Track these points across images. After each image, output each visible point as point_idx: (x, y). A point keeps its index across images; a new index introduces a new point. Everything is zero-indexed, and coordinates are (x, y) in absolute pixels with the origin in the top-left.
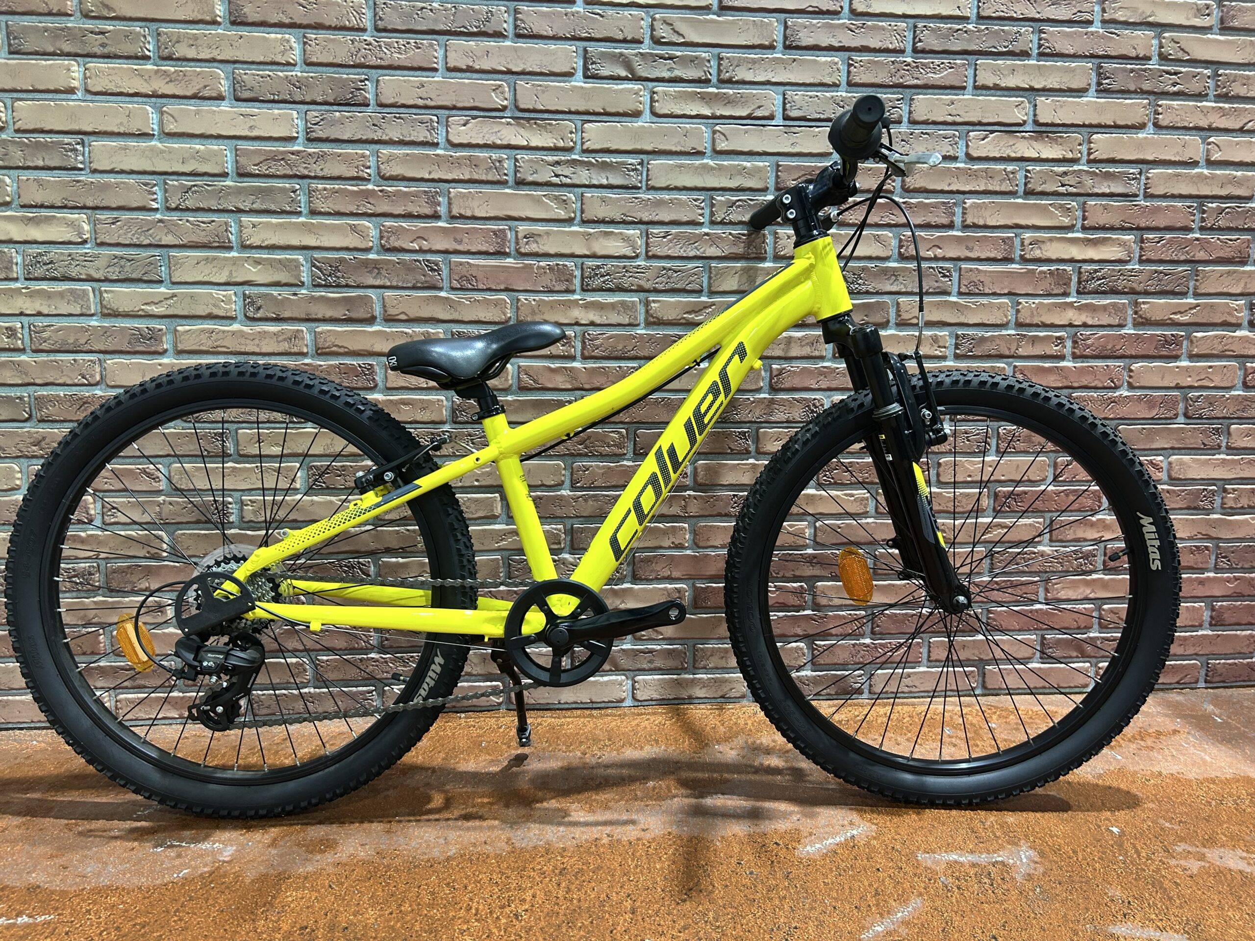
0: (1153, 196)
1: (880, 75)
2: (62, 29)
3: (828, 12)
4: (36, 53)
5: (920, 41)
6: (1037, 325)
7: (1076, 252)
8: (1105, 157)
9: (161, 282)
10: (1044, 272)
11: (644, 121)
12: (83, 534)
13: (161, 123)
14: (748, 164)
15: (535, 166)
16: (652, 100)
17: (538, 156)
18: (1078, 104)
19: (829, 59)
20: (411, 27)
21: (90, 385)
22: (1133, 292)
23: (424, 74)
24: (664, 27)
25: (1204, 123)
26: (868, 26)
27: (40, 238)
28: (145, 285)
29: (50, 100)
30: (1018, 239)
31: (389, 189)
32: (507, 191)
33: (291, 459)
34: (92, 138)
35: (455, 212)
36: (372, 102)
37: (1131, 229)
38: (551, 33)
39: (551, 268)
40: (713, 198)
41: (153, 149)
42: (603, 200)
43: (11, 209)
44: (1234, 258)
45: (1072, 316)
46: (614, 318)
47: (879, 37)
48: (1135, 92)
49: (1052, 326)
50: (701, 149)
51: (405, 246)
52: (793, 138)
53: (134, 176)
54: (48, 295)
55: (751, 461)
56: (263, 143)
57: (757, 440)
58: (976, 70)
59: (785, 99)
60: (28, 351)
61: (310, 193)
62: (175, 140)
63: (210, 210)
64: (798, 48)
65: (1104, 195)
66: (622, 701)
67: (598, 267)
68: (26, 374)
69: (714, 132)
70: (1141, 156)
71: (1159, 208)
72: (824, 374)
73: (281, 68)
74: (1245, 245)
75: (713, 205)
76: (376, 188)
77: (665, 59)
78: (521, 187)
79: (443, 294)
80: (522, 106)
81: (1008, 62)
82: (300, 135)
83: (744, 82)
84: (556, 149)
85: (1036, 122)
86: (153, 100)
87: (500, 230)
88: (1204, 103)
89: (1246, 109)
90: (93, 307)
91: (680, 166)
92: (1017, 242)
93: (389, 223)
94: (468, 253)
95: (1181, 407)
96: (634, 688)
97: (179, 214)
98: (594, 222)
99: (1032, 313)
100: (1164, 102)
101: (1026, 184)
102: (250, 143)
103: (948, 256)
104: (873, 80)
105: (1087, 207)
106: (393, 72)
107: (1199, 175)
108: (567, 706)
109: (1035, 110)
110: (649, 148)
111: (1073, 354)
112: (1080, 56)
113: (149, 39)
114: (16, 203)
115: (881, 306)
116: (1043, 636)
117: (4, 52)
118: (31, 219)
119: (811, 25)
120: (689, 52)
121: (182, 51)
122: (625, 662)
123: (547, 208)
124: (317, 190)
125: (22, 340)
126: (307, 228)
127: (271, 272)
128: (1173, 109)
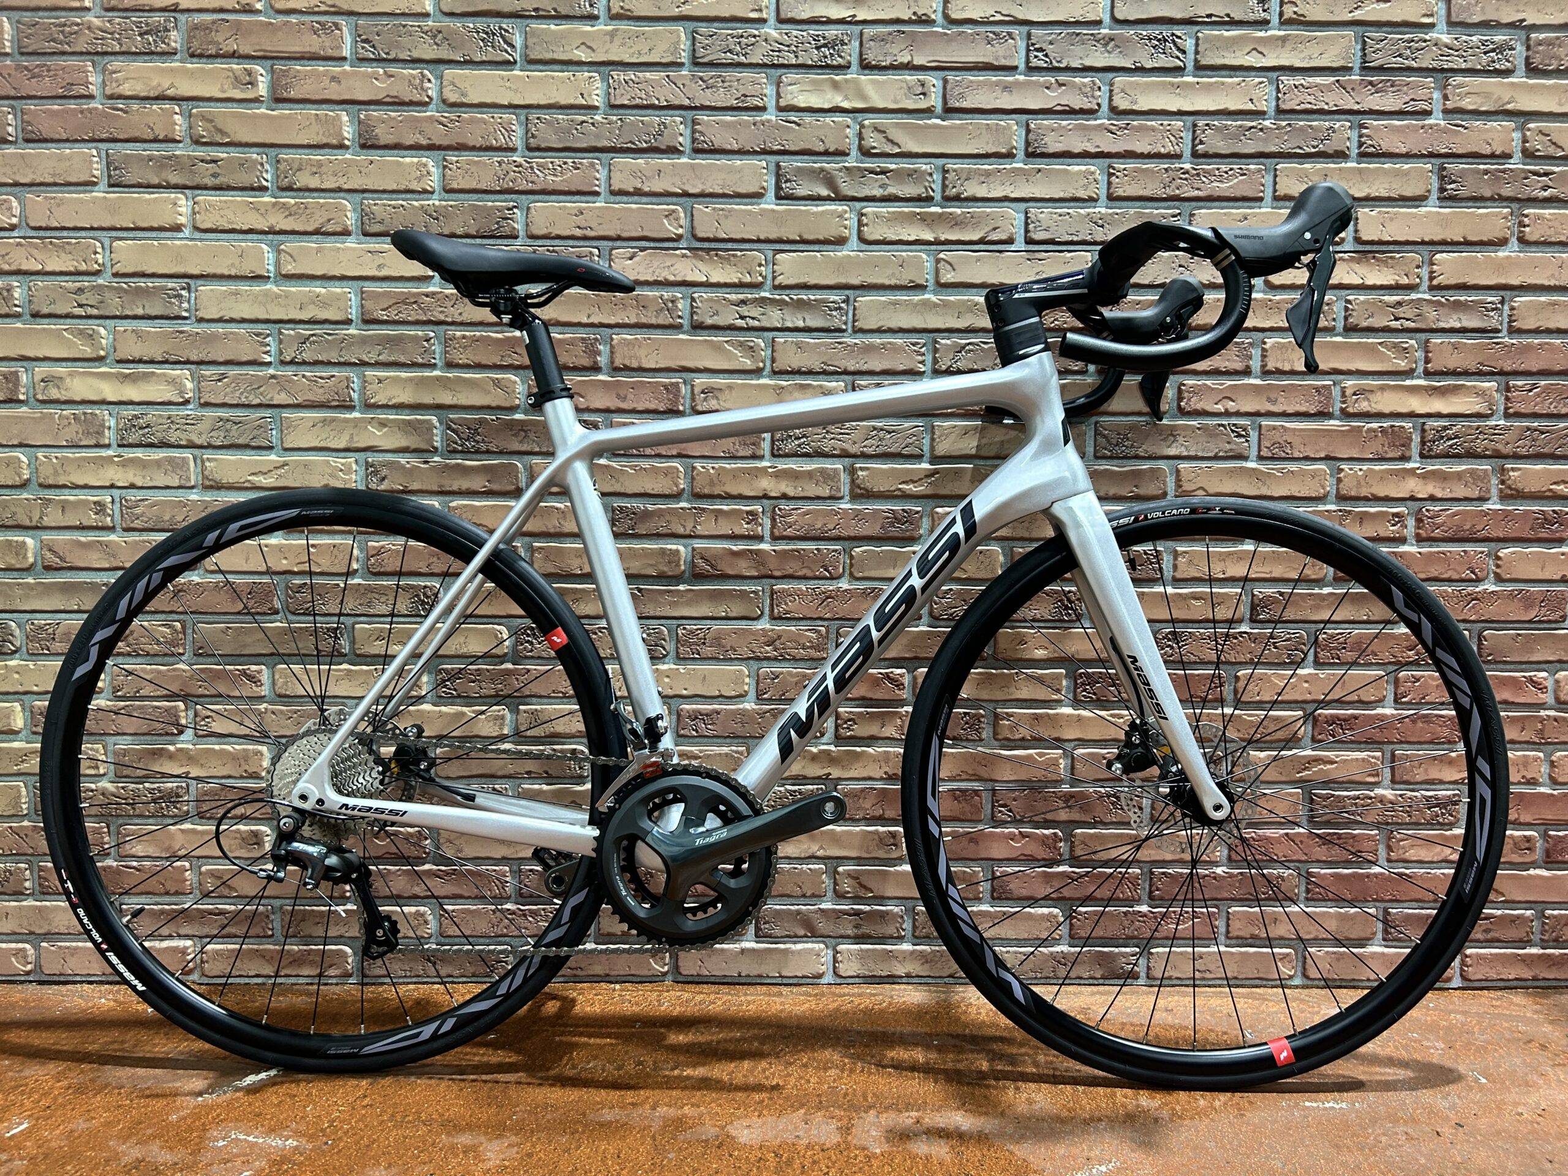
0: (1520, 331)
1: (1150, 186)
2: (169, 158)
3: (1082, 111)
4: (140, 186)
5: (1201, 142)
6: (1366, 499)
7: (1417, 404)
8: (1452, 281)
9: (271, 448)
10: (1374, 430)
11: (851, 250)
12: (171, 748)
13: (278, 264)
15: (716, 307)
16: (860, 224)
17: (720, 294)
18: (1415, 216)
19: (1083, 168)
20: (568, 144)
22: (1498, 455)
23: (583, 198)
24: (875, 135)
26: (1134, 127)
27: (137, 398)
28: (253, 452)
29: (154, 239)
30: (1338, 388)
32: (681, 336)
34: (200, 282)
35: (618, 363)
36: (521, 233)
37: (1492, 374)
38: (736, 147)
40: (936, 342)
41: (267, 293)
42: (799, 346)
43: (106, 365)
45: (1412, 486)
46: (812, 490)
47: (1147, 140)
48: (1492, 199)
49: (1387, 499)
50: (923, 282)
52: (1038, 266)
53: (246, 325)
54: (143, 464)
56: (393, 284)
58: (1276, 176)
59: (1027, 218)
60: (118, 529)
61: (447, 341)
62: (293, 283)
63: (329, 363)
64: (1043, 155)
65: (1453, 331)
66: (820, 976)
68: (114, 556)
69: (938, 261)
70: (1502, 281)
71: (1529, 348)
73: (417, 196)
75: (936, 350)
77: (877, 174)
78: (698, 331)
79: (602, 461)
80: (701, 235)
81: (1319, 166)
82: (437, 274)
83: (975, 199)
84: (741, 285)
85: (1357, 240)
86: (270, 237)
87: (672, 384)
90: (193, 478)
91: (895, 303)
92: (1336, 392)
94: (633, 411)
96: (835, 961)
97: (294, 368)
98: (787, 372)
100: (1532, 211)
101: (1346, 318)
102: (378, 284)
103: (1243, 409)
104: (1141, 193)
105: (1431, 347)
106: (547, 197)
108: (749, 980)
109: (1356, 224)
110: (855, 281)
111: (1417, 535)
112: (1415, 156)
113: (267, 167)
114: (111, 358)
115: (1156, 475)
116: (1386, 911)
117: (103, 185)
118: (126, 376)
119: (1061, 127)
120: (905, 165)
121: (304, 179)
122: (822, 926)
123: (730, 356)
124: (454, 338)
125: (112, 516)
126: (442, 384)
127: (398, 435)
128: (1545, 220)
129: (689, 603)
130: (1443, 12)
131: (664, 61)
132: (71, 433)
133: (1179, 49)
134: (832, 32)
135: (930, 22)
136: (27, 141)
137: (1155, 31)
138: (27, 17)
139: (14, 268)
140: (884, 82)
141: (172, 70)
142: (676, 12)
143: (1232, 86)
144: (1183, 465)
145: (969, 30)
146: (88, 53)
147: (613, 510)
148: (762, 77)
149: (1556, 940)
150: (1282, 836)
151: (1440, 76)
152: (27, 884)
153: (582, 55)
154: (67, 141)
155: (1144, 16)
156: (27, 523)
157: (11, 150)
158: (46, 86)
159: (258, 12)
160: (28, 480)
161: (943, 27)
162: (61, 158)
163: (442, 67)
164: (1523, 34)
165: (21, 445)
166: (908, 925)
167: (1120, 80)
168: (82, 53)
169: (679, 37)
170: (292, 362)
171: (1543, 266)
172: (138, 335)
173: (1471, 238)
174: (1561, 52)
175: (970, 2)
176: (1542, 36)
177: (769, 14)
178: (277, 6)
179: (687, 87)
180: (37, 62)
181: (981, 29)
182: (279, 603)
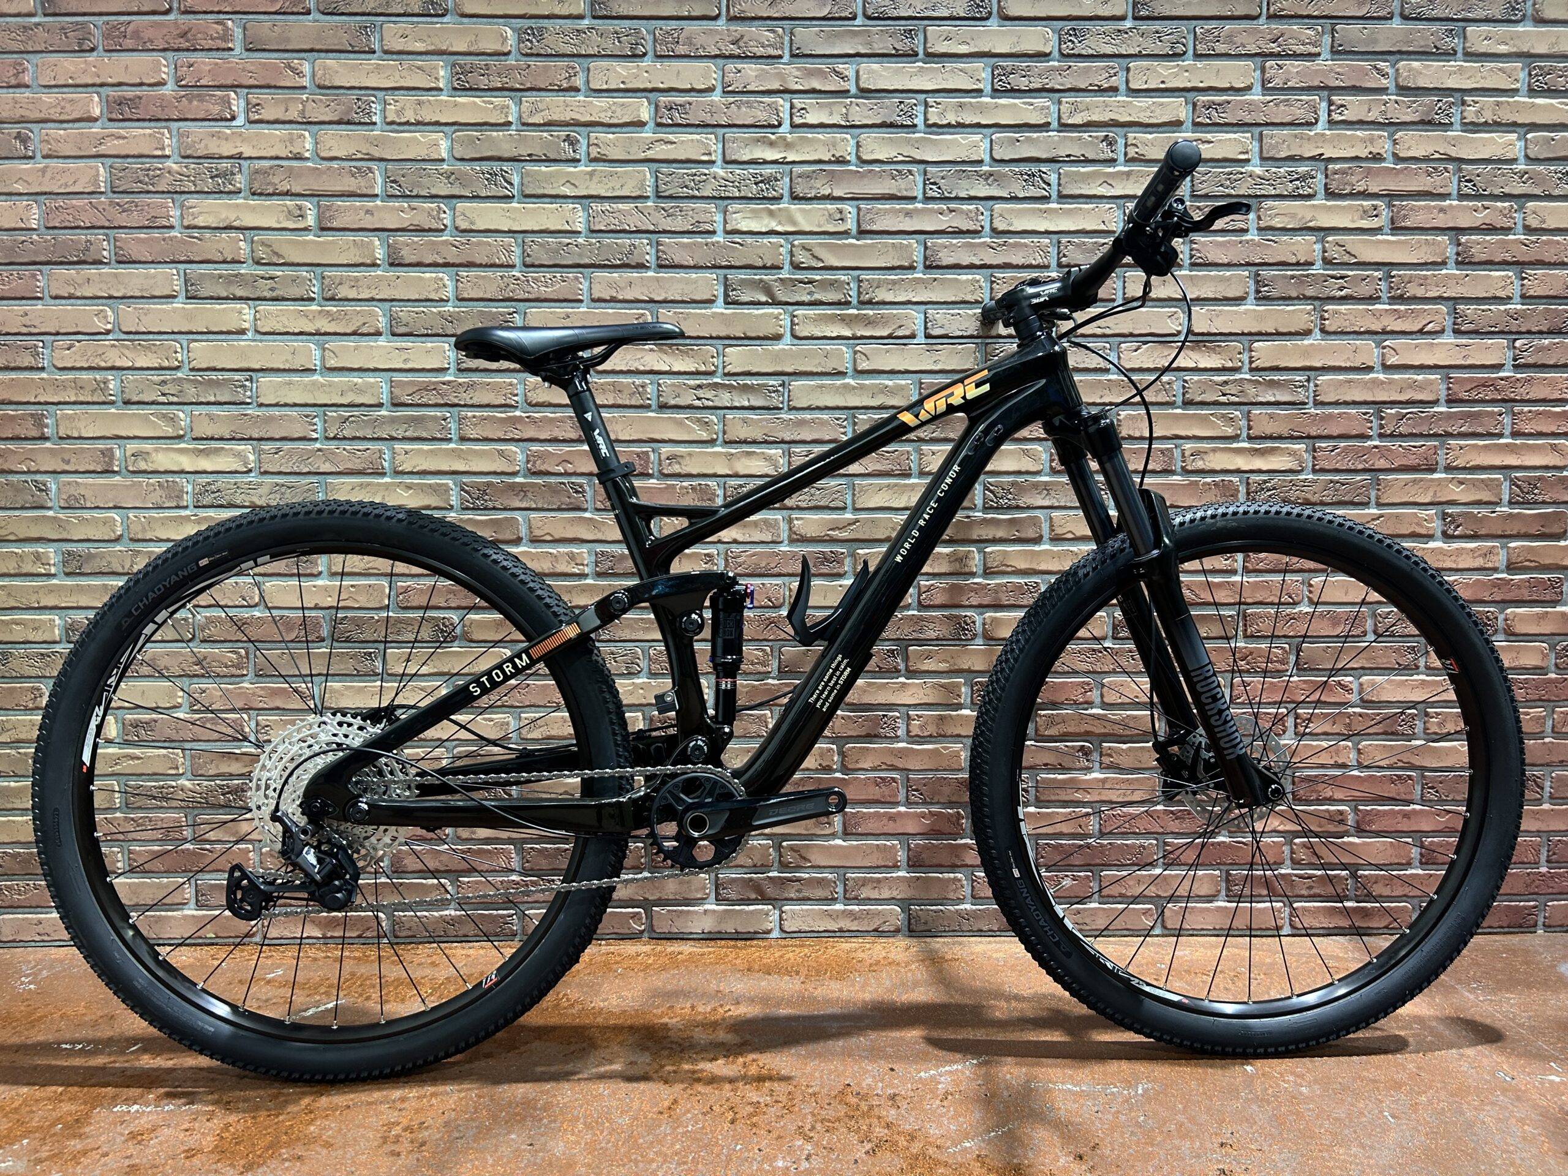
0: (1323, 404)
2: (236, 276)
3: (968, 232)
4: (212, 298)
5: (1064, 256)
7: (1242, 463)
8: (1267, 365)
10: (1209, 484)
11: (785, 344)
12: (238, 751)
13: (323, 358)
14: (890, 383)
15: (678, 390)
16: (793, 324)
17: (680, 380)
18: (1236, 312)
19: (970, 277)
20: (557, 262)
21: (250, 606)
23: (569, 305)
24: (803, 252)
25: (1377, 327)
26: (1010, 244)
27: (210, 469)
29: (223, 341)
30: (1179, 450)
31: (536, 415)
32: (651, 414)
33: (437, 678)
34: (260, 375)
37: (1302, 438)
38: (692, 263)
39: (693, 488)
40: (855, 417)
41: (314, 383)
42: (744, 421)
43: (185, 442)
44: (1419, 465)
46: (757, 536)
47: (1021, 254)
48: (1298, 298)
50: (842, 369)
51: (551, 470)
52: (936, 356)
53: (297, 409)
55: (902, 680)
56: (416, 375)
57: (906, 659)
58: (1124, 282)
59: (926, 318)
61: (461, 420)
62: (335, 374)
63: (365, 438)
64: (938, 267)
65: (1269, 403)
66: (769, 932)
67: (741, 486)
69: (855, 352)
70: (1308, 364)
71: (1331, 416)
72: (976, 591)
73: (435, 304)
74: (1432, 451)
75: (855, 424)
76: (523, 415)
77: (805, 283)
78: (664, 410)
79: (587, 515)
82: (451, 366)
83: (884, 303)
84: (698, 373)
85: (1191, 332)
86: (317, 337)
87: (643, 452)
88: (1378, 306)
89: (1425, 310)
91: (821, 386)
92: (1177, 453)
93: (535, 447)
95: (1369, 625)
96: (781, 919)
97: (336, 442)
98: (736, 442)
100: (1331, 307)
101: (1184, 394)
102: (404, 375)
105: (1252, 417)
106: (540, 304)
107: (1374, 381)
108: (711, 936)
109: (1189, 320)
110: (790, 370)
111: (1246, 568)
112: (1235, 265)
113: (314, 282)
114: (188, 436)
115: (1035, 522)
116: (1227, 872)
117: (182, 298)
118: (201, 451)
119: (952, 245)
120: (828, 276)
121: (344, 292)
122: (770, 891)
123: (690, 430)
124: (466, 417)
126: (457, 454)
127: (422, 496)
128: (1341, 315)
130: (1257, 149)
131: (633, 195)
132: (156, 497)
133: (1045, 182)
134: (768, 171)
135: (848, 163)
136: (120, 262)
137: (1025, 168)
138: (118, 163)
139: (109, 364)
140: (809, 210)
141: (237, 205)
142: (642, 156)
143: (1088, 211)
144: (1055, 514)
145: (877, 168)
146: (169, 192)
147: (596, 554)
148: (712, 207)
149: (1367, 895)
150: (1142, 812)
152: (119, 865)
153: (567, 191)
154: (153, 262)
155: (1016, 157)
156: (120, 570)
157: (106, 270)
158: (135, 219)
159: (307, 159)
160: (121, 535)
161: (857, 166)
162: (147, 277)
163: (454, 201)
164: (1322, 165)
165: (115, 507)
166: (840, 889)
167: (998, 207)
168: (163, 192)
169: (645, 175)
170: (335, 438)
171: (1340, 352)
172: (211, 418)
173: (1281, 330)
174: (1354, 179)
175: (878, 147)
176: (1338, 167)
177: (717, 157)
178: (323, 154)
179: (652, 215)
180: (127, 199)
181: (887, 167)
182: (325, 632)
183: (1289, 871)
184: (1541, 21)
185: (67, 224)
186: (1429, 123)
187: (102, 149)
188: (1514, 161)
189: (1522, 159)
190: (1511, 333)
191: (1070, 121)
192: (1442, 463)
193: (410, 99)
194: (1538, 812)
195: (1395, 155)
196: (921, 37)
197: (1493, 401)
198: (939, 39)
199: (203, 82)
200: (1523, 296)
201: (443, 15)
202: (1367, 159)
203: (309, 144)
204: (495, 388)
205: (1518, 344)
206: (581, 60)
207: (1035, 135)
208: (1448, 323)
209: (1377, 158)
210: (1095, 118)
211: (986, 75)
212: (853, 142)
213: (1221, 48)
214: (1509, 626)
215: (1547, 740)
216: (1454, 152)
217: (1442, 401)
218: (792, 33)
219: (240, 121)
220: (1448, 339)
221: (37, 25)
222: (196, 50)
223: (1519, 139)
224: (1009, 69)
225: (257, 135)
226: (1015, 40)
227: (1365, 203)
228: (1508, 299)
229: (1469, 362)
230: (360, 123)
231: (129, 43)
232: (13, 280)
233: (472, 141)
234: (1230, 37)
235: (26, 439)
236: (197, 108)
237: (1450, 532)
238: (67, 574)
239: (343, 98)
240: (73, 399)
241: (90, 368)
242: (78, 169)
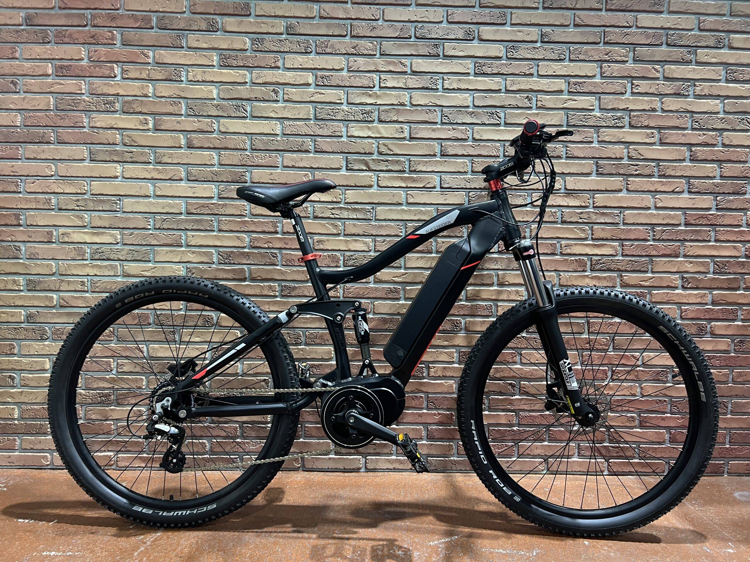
0: (627, 224)
2: (114, 151)
3: (462, 139)
4: (102, 161)
5: (507, 152)
7: (589, 251)
8: (601, 205)
9: (150, 261)
10: (573, 260)
11: (374, 190)
12: (108, 377)
13: (154, 191)
14: (423, 209)
15: (323, 210)
16: (378, 180)
17: (325, 205)
18: (587, 180)
19: (462, 160)
20: (267, 148)
22: (619, 270)
23: (273, 169)
24: (384, 147)
25: (653, 189)
26: (482, 145)
27: (98, 241)
28: (143, 263)
29: (107, 181)
31: (255, 220)
32: (309, 221)
33: (204, 344)
34: (124, 198)
35: (285, 231)
36: (249, 181)
37: (617, 240)
38: (331, 151)
39: (329, 256)
40: (407, 224)
41: (150, 202)
42: (355, 225)
43: (87, 229)
44: (671, 254)
45: (587, 282)
47: (487, 150)
48: (616, 174)
50: (401, 202)
51: (262, 246)
52: (445, 197)
53: (141, 214)
54: (100, 267)
56: (199, 200)
59: (441, 179)
60: (89, 292)
61: (219, 222)
62: (160, 198)
63: (174, 229)
64: (447, 155)
65: (602, 223)
66: (360, 469)
67: (352, 256)
68: (88, 302)
69: (407, 194)
70: (620, 205)
71: (631, 230)
72: (462, 308)
73: (209, 167)
74: (678, 248)
75: (406, 228)
76: (250, 220)
77: (384, 161)
78: (316, 219)
79: (278, 268)
82: (216, 196)
83: (421, 172)
84: (333, 202)
85: (566, 189)
86: (152, 181)
88: (652, 179)
89: (675, 182)
90: (119, 272)
91: (391, 210)
92: (558, 245)
93: (254, 235)
94: (291, 249)
96: (366, 463)
97: (159, 231)
98: (350, 235)
99: (567, 280)
100: (631, 179)
101: (562, 218)
102: (193, 199)
105: (594, 229)
106: (259, 168)
107: (651, 214)
108: (332, 470)
109: (565, 183)
110: (376, 202)
112: (587, 158)
113: (151, 154)
114: (89, 226)
115: (491, 276)
116: (579, 444)
117: (88, 160)
118: (95, 233)
119: (454, 145)
120: (395, 158)
121: (165, 160)
123: (328, 229)
124: (222, 220)
125: (87, 287)
126: (217, 238)
127: (200, 257)
128: (636, 182)
129: (310, 322)
130: (598, 105)
131: (304, 118)
132: (73, 254)
133: (498, 117)
134: (368, 108)
135: (406, 105)
136: (59, 143)
137: (489, 110)
138: (60, 96)
139: (52, 191)
140: (387, 127)
141: (116, 118)
142: (309, 100)
143: (518, 131)
144: (502, 273)
145: (419, 108)
147: (282, 286)
148: (341, 124)
149: (644, 457)
150: (539, 415)
151: (596, 128)
152: (49, 430)
153: (273, 115)
154: (74, 143)
155: (485, 105)
156: (54, 289)
157: (52, 146)
158: (67, 123)
159: (150, 97)
160: (55, 272)
161: (410, 107)
162: (72, 150)
163: (219, 118)
164: (628, 113)
165: (53, 259)
166: (394, 449)
167: (476, 128)
168: (81, 111)
169: (310, 109)
171: (635, 200)
172: (100, 217)
173: (608, 189)
174: (643, 120)
175: (420, 98)
176: (635, 114)
177: (344, 101)
178: (157, 95)
179: (313, 128)
180: (63, 113)
181: (424, 108)
182: (151, 321)
183: (608, 444)
184: (731, 48)
185: (34, 124)
186: (679, 94)
187: (52, 90)
188: (718, 113)
189: (722, 112)
190: (715, 193)
191: (511, 89)
192: (682, 253)
193: (200, 70)
194: (725, 419)
195: (662, 109)
196: (442, 47)
197: (706, 225)
198: (450, 49)
199: (101, 59)
200: (721, 176)
201: (216, 31)
202: (649, 110)
203: (151, 90)
204: (236, 207)
205: (718, 198)
206: (281, 54)
207: (494, 95)
208: (686, 188)
209: (654, 110)
210: (522, 87)
211: (472, 66)
212: (408, 96)
213: (582, 57)
214: (712, 331)
215: (730, 385)
216: (690, 108)
217: (683, 224)
218: (381, 44)
219: (119, 78)
220: (686, 195)
221: (23, 30)
222: (98, 44)
223: (721, 103)
224: (482, 64)
225: (127, 85)
226: (486, 50)
227: (648, 131)
228: (714, 178)
229: (695, 206)
230: (176, 81)
231: (66, 40)
232: (7, 150)
233: (228, 90)
234: (586, 52)
235: (11, 225)
236: (98, 71)
237: (685, 286)
238: (29, 290)
239: (168, 69)
240: (34, 207)
241: (43, 193)
242: (40, 98)
